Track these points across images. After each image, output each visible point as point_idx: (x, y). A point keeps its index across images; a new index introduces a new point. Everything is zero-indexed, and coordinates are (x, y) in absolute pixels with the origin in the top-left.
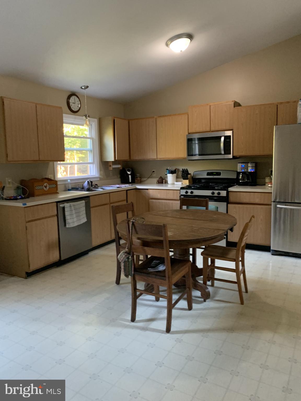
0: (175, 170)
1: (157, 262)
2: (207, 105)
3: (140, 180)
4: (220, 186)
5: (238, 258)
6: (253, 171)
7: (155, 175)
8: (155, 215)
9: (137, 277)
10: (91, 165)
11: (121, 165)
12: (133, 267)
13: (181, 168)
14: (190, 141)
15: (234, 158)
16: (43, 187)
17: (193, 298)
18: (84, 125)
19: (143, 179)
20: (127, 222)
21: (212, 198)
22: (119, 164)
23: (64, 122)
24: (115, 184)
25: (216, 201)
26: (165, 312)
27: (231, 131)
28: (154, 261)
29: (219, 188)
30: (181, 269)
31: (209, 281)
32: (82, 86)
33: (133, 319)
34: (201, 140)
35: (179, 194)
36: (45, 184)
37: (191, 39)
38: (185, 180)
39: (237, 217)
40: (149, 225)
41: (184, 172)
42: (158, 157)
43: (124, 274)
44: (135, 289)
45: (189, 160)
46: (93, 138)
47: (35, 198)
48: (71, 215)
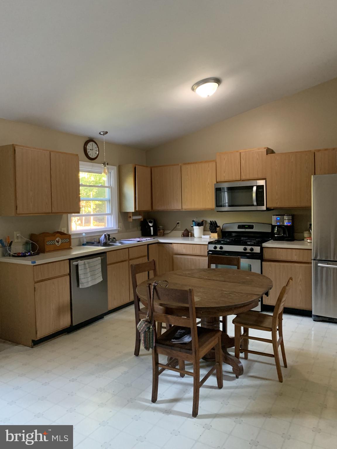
0: (203, 222)
1: (182, 331)
2: (237, 152)
3: (164, 232)
4: (252, 241)
5: (275, 327)
6: (289, 225)
7: (179, 227)
8: (180, 275)
9: (159, 350)
10: (108, 216)
11: (142, 216)
12: (154, 338)
13: (209, 220)
14: (218, 191)
15: (268, 209)
16: (55, 242)
17: (224, 373)
18: (103, 173)
19: (166, 232)
20: (148, 285)
21: (243, 255)
22: (140, 215)
23: (80, 170)
24: (135, 238)
25: (248, 258)
26: (191, 390)
27: (265, 181)
28: (179, 331)
29: (252, 243)
30: (210, 340)
31: (242, 353)
32: (101, 132)
33: (154, 400)
34: (231, 190)
35: (207, 249)
36: (57, 239)
37: (219, 84)
38: (213, 233)
39: (272, 279)
40: (172, 289)
41: (213, 225)
42: (183, 208)
43: (144, 346)
44: (156, 363)
45: (217, 211)
46: (112, 187)
47: (45, 254)
48: (85, 274)
